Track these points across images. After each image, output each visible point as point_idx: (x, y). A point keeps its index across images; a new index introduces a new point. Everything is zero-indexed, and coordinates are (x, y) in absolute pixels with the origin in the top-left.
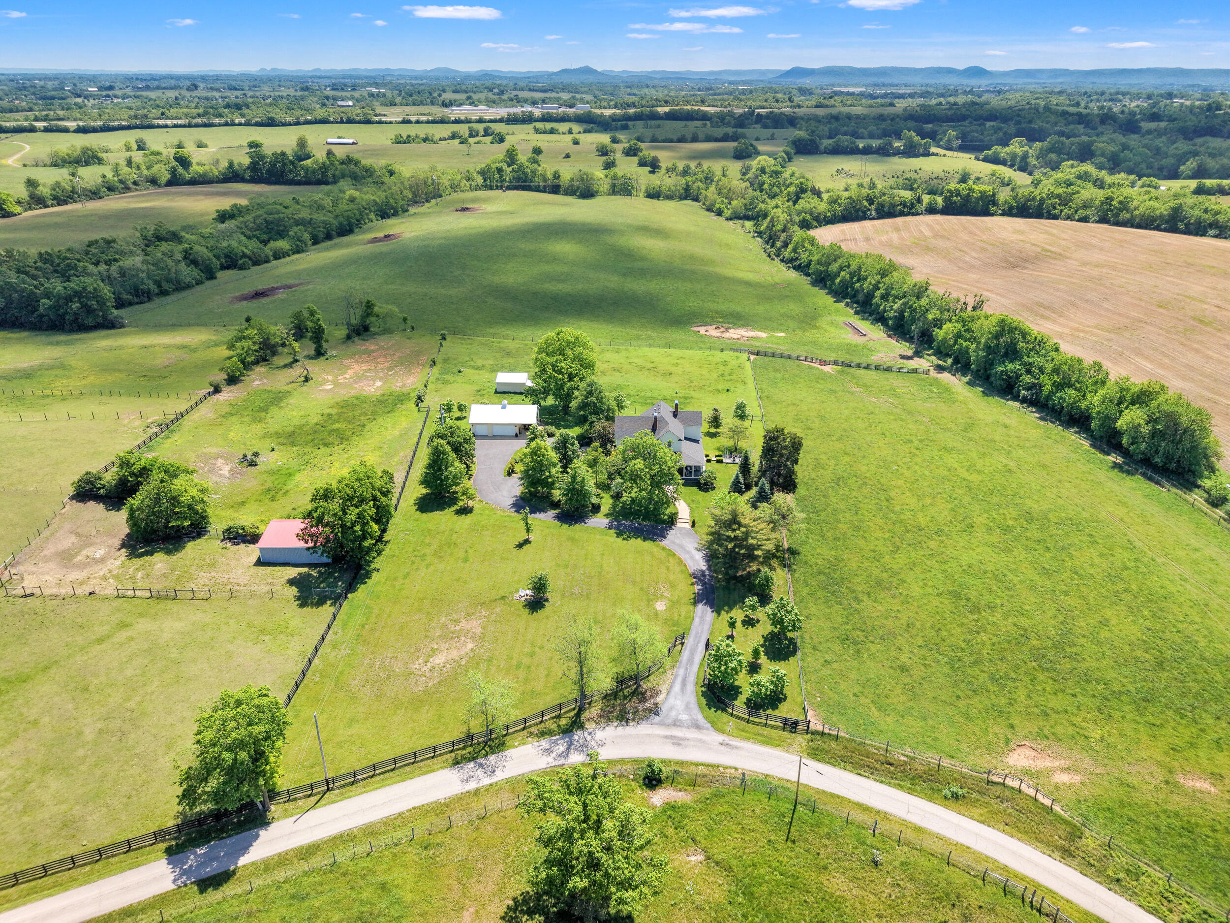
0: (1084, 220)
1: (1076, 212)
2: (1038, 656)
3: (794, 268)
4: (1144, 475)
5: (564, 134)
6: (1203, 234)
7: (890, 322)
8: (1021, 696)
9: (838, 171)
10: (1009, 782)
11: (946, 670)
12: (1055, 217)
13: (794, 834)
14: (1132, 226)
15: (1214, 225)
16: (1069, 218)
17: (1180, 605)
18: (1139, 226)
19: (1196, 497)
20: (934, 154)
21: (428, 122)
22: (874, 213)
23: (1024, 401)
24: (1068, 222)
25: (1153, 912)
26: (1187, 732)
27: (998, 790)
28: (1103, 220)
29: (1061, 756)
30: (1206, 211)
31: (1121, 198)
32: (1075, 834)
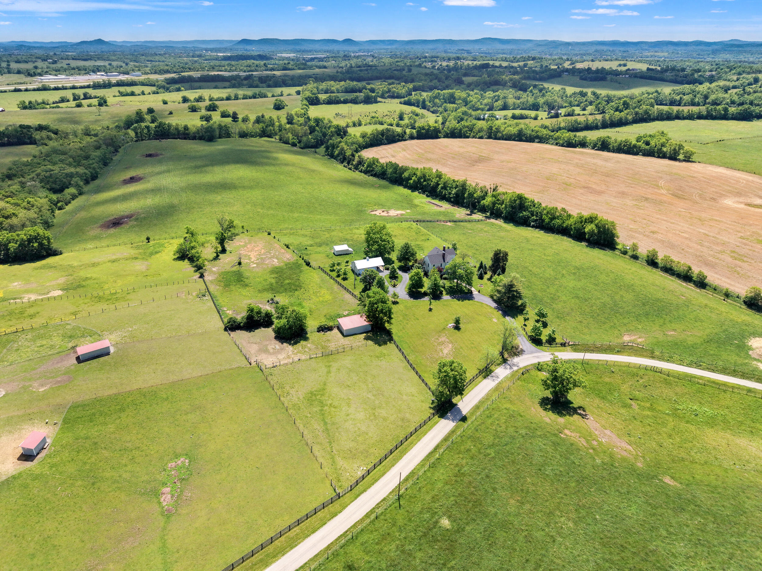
0: (481, 138)
1: (477, 134)
2: (611, 309)
3: (372, 175)
4: (598, 248)
5: (139, 95)
6: (533, 142)
7: (452, 199)
8: (615, 321)
9: (336, 114)
10: (629, 344)
11: (592, 319)
12: (468, 137)
13: (588, 372)
14: (503, 139)
15: (537, 137)
16: (474, 137)
17: (638, 287)
18: (506, 139)
19: (617, 252)
20: (379, 102)
21: (34, 90)
22: (386, 141)
23: (533, 227)
24: (474, 139)
25: (680, 364)
26: (662, 321)
27: (628, 347)
28: (489, 137)
29: (635, 335)
30: (532, 131)
31: (497, 127)
32: (653, 353)
